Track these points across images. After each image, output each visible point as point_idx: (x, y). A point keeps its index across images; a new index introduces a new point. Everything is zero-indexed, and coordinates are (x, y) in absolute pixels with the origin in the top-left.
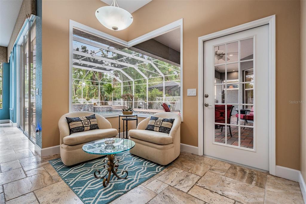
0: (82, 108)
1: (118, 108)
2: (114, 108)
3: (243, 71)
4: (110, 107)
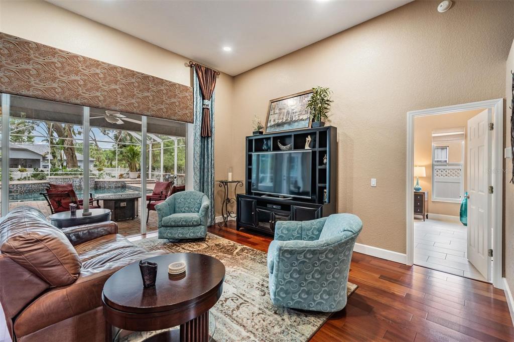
2: (129, 183)
4: (123, 181)
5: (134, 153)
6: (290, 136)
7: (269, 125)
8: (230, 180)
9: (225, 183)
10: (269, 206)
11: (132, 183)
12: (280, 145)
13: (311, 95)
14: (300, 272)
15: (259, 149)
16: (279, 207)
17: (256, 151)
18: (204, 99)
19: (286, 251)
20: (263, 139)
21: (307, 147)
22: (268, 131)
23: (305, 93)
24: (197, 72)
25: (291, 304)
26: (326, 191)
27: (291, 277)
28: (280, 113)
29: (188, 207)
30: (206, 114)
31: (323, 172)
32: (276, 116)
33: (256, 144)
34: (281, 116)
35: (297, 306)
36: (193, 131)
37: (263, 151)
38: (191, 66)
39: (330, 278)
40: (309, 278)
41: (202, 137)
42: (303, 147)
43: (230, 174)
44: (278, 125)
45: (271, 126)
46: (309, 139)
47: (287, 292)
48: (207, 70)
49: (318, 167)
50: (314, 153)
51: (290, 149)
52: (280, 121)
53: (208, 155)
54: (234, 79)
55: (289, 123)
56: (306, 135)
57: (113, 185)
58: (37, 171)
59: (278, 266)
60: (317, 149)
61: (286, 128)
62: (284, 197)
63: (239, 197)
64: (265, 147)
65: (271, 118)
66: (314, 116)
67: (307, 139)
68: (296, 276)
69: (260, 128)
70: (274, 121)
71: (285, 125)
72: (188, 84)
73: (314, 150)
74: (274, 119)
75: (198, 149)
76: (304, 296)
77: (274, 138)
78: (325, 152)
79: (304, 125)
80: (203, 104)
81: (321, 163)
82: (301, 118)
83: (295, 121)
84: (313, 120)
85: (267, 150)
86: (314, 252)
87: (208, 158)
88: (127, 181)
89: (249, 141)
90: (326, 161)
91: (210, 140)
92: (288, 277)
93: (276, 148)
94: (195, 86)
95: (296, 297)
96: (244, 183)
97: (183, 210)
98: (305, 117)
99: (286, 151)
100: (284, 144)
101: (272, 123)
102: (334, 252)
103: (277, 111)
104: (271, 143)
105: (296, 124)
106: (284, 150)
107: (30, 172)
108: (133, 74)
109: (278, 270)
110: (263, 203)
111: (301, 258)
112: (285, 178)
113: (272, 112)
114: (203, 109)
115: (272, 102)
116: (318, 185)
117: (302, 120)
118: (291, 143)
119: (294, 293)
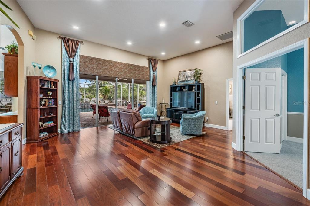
6: (187, 86)
7: (179, 81)
8: (163, 102)
9: (161, 104)
10: (179, 112)
12: (183, 89)
13: (195, 71)
14: (188, 124)
15: (175, 90)
16: (183, 112)
17: (174, 91)
18: (153, 71)
19: (185, 119)
20: (176, 87)
21: (193, 90)
22: (179, 83)
23: (193, 70)
24: (151, 61)
25: (186, 133)
26: (200, 106)
27: (186, 125)
28: (183, 77)
29: (149, 112)
30: (154, 77)
31: (199, 99)
32: (182, 78)
33: (173, 89)
34: (184, 78)
35: (188, 133)
36: (149, 84)
37: (177, 91)
38: (149, 59)
39: (196, 126)
40: (191, 126)
41: (152, 86)
42: (192, 90)
43: (163, 100)
44: (183, 81)
45: (179, 82)
46: (194, 87)
47: (185, 130)
48: (154, 60)
49: (197, 97)
50: (195, 92)
51: (187, 91)
52: (183, 80)
53: (155, 93)
54: (164, 61)
55: (187, 81)
56: (193, 86)
59: (183, 123)
60: (197, 91)
61: (185, 83)
62: (185, 108)
63: (167, 108)
64: (177, 90)
65: (180, 78)
66: (196, 79)
67: (193, 87)
68: (187, 125)
69: (175, 82)
70: (181, 80)
71: (185, 82)
72: (148, 66)
73: (196, 91)
74: (181, 79)
75: (151, 91)
76: (190, 130)
77: (181, 86)
78: (199, 92)
79: (192, 82)
80: (153, 73)
81: (198, 96)
82: (191, 79)
83: (189, 80)
84: (195, 81)
85: (178, 91)
86: (192, 119)
87: (155, 94)
89: (171, 88)
90: (200, 95)
91: (155, 87)
92: (185, 126)
93: (182, 90)
94: (150, 67)
95: (188, 131)
96: (169, 104)
97: (147, 113)
98: (192, 79)
99: (186, 91)
100: (185, 89)
101: (180, 81)
102: (197, 119)
103: (182, 76)
104: (179, 88)
105: (189, 81)
106: (185, 91)
108: (131, 65)
109: (183, 124)
110: (177, 111)
111: (189, 120)
112: (186, 102)
113: (180, 76)
114: (153, 75)
115: (180, 72)
116: (197, 104)
117: (191, 80)
118: (187, 88)
119: (187, 130)
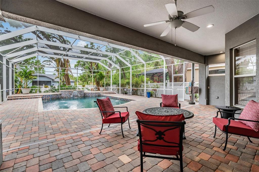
0: (71, 94)
1: (106, 94)
2: (102, 94)
3: (231, 50)
4: (99, 93)
5: (102, 76)
11: (103, 94)
57: (94, 95)
58: (52, 87)
88: (100, 93)
107: (49, 88)
